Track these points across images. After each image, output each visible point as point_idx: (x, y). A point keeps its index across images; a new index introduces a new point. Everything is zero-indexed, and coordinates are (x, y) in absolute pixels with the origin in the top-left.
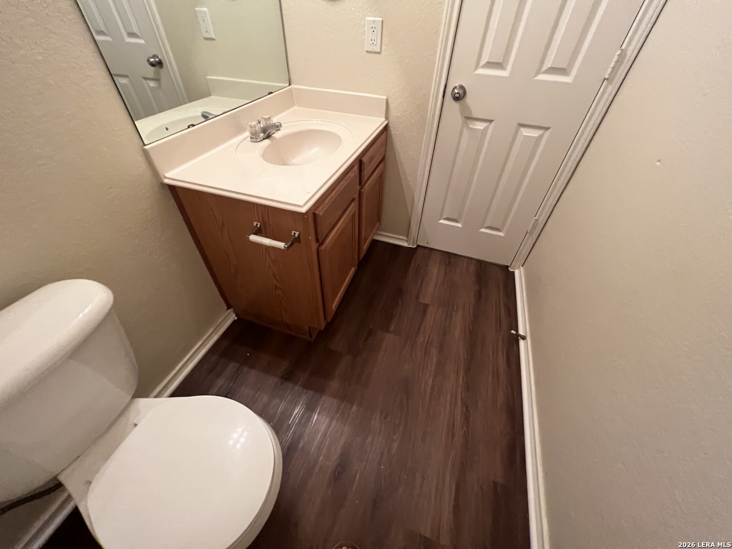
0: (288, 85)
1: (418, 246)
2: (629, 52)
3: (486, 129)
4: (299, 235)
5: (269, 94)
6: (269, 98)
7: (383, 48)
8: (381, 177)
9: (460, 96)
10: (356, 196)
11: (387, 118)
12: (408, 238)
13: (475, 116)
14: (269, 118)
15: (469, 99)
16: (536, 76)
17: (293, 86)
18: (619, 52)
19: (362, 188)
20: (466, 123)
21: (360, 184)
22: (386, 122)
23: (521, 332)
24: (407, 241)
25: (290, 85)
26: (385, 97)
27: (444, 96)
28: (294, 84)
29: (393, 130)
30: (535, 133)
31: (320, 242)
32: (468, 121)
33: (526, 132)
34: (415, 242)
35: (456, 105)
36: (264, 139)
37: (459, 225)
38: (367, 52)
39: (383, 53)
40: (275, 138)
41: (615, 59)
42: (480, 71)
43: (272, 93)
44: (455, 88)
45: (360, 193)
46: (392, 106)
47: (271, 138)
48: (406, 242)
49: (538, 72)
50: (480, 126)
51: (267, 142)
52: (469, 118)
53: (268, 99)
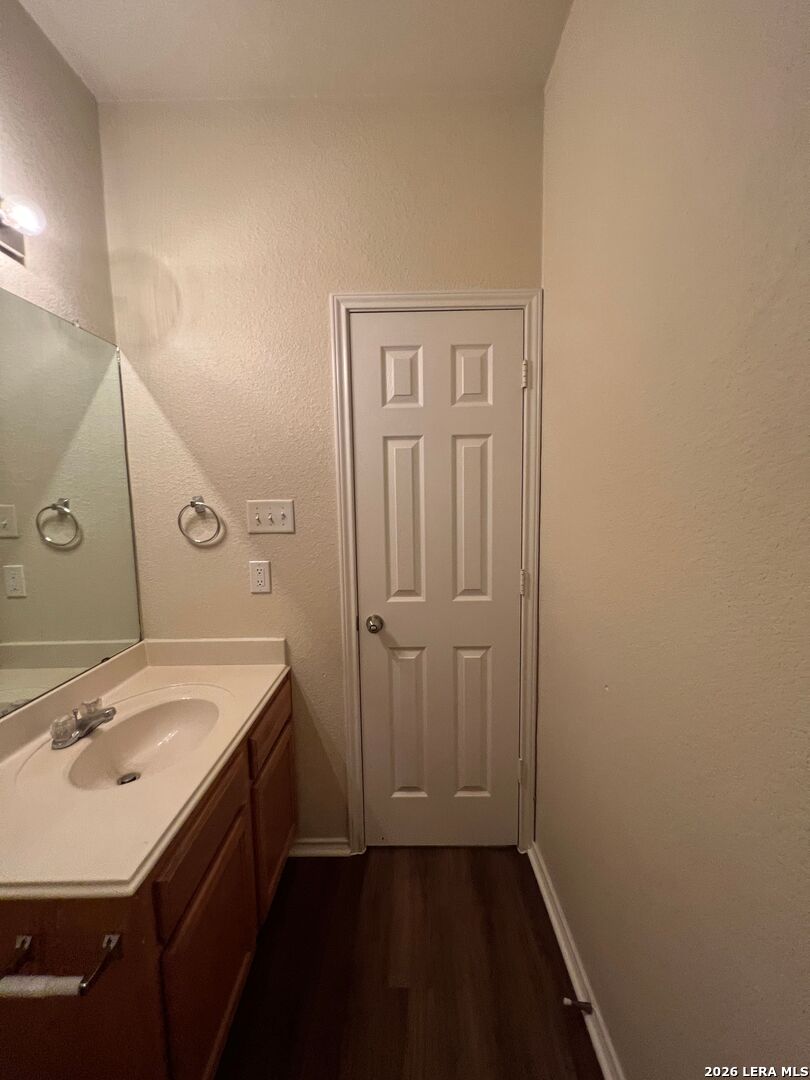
0: (137, 640)
1: (369, 848)
2: (531, 571)
3: (419, 658)
4: (119, 942)
5: (103, 661)
6: (103, 667)
7: (274, 588)
8: (290, 746)
9: (377, 627)
10: (246, 801)
11: (288, 663)
12: (349, 838)
13: (401, 644)
14: (96, 702)
15: (389, 628)
16: (453, 598)
17: (147, 641)
18: (522, 572)
19: (254, 783)
20: (394, 655)
21: (251, 776)
22: (288, 668)
23: (581, 998)
24: (348, 844)
25: (141, 640)
26: (283, 639)
27: (358, 629)
28: (148, 637)
29: (298, 676)
30: (477, 655)
31: (164, 940)
32: (396, 652)
33: (467, 655)
34: (362, 842)
35: (375, 637)
36: (79, 738)
37: (423, 795)
38: (254, 593)
39: (274, 592)
40: (101, 732)
41: (521, 577)
42: (392, 600)
43: (107, 659)
44: (370, 619)
45: (253, 792)
46: (293, 648)
47: (93, 734)
48: (346, 846)
49: (455, 596)
50: (412, 656)
51: (85, 743)
52: (395, 649)
53: (100, 669)
